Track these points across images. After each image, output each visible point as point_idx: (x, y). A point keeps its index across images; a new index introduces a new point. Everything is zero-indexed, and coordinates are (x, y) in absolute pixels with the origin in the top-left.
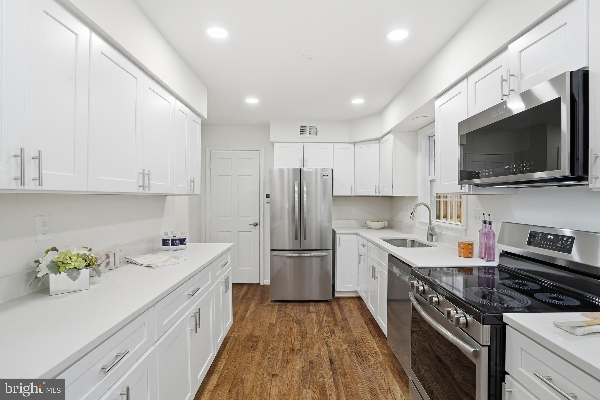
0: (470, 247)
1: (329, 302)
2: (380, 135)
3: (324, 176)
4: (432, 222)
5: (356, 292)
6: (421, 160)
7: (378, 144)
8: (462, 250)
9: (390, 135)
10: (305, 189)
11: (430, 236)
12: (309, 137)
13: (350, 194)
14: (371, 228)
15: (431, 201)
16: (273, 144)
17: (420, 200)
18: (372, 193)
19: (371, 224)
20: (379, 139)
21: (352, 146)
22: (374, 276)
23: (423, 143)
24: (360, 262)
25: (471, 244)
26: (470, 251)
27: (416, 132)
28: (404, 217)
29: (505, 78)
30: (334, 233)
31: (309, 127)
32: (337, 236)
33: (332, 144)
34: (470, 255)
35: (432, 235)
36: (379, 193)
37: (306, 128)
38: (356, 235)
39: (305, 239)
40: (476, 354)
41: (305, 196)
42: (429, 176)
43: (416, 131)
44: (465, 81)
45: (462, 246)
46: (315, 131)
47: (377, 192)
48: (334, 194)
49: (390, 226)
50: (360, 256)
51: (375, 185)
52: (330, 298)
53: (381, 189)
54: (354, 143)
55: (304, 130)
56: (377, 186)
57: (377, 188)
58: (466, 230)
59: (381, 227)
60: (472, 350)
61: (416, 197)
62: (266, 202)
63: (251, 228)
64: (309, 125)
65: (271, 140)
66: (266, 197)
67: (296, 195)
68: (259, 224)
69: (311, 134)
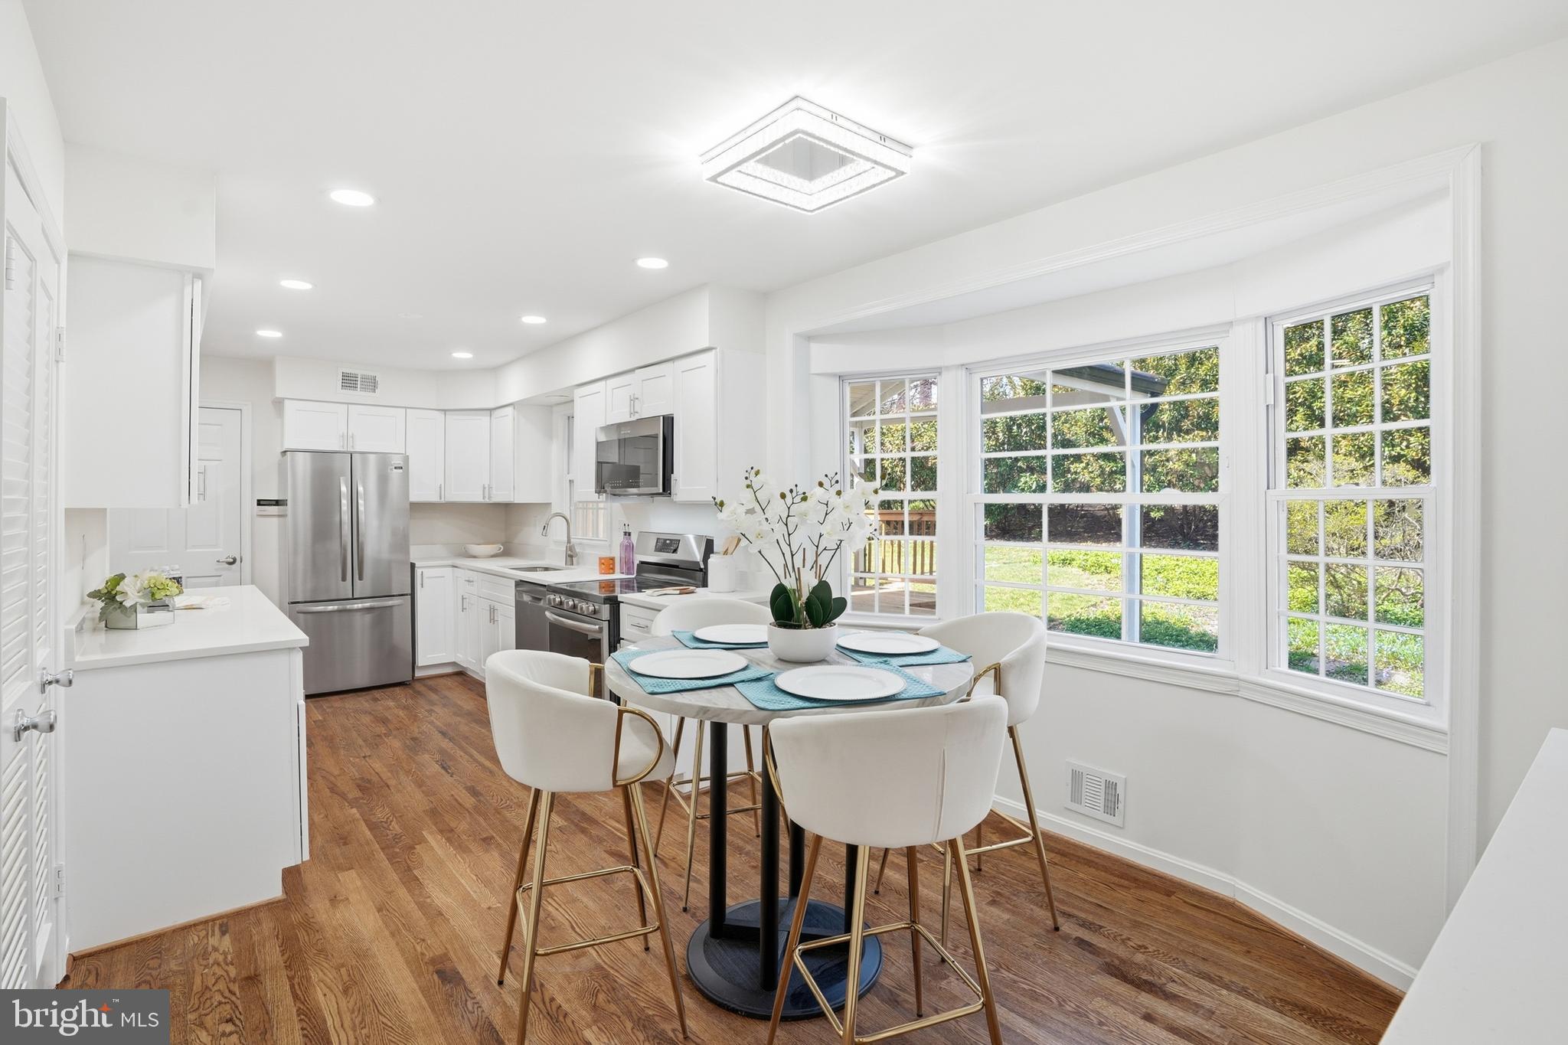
0: (611, 562)
1: (406, 684)
2: (492, 405)
3: (396, 468)
4: (572, 540)
5: (454, 664)
6: (556, 448)
7: (489, 418)
8: (603, 566)
9: (510, 409)
10: (360, 489)
11: (569, 559)
12: (358, 395)
13: (437, 500)
14: (475, 557)
15: (570, 510)
16: (279, 403)
17: (555, 509)
18: (477, 498)
19: (476, 549)
20: (491, 410)
21: (441, 414)
22: (492, 620)
23: (560, 424)
24: (463, 609)
25: (613, 559)
26: (611, 566)
27: (550, 408)
28: (531, 535)
29: (632, 398)
30: (412, 566)
31: (359, 377)
32: (418, 572)
33: (404, 410)
34: (611, 571)
35: (571, 556)
36: (490, 497)
37: (355, 376)
38: (451, 569)
39: (360, 578)
40: (601, 630)
41: (361, 502)
42: (568, 473)
43: (551, 406)
44: (603, 382)
45: (603, 561)
46: (372, 384)
47: (487, 495)
48: (411, 499)
49: (507, 552)
50: (463, 599)
51: (484, 485)
52: (408, 677)
53: (494, 492)
54: (445, 411)
55: (349, 381)
56: (486, 486)
57: (487, 489)
58: (610, 546)
59: (492, 553)
60: (597, 627)
61: (549, 504)
62: (258, 515)
63: (216, 570)
64: (359, 372)
65: (279, 394)
66: (259, 504)
67: (345, 502)
68: (238, 560)
69: (363, 389)
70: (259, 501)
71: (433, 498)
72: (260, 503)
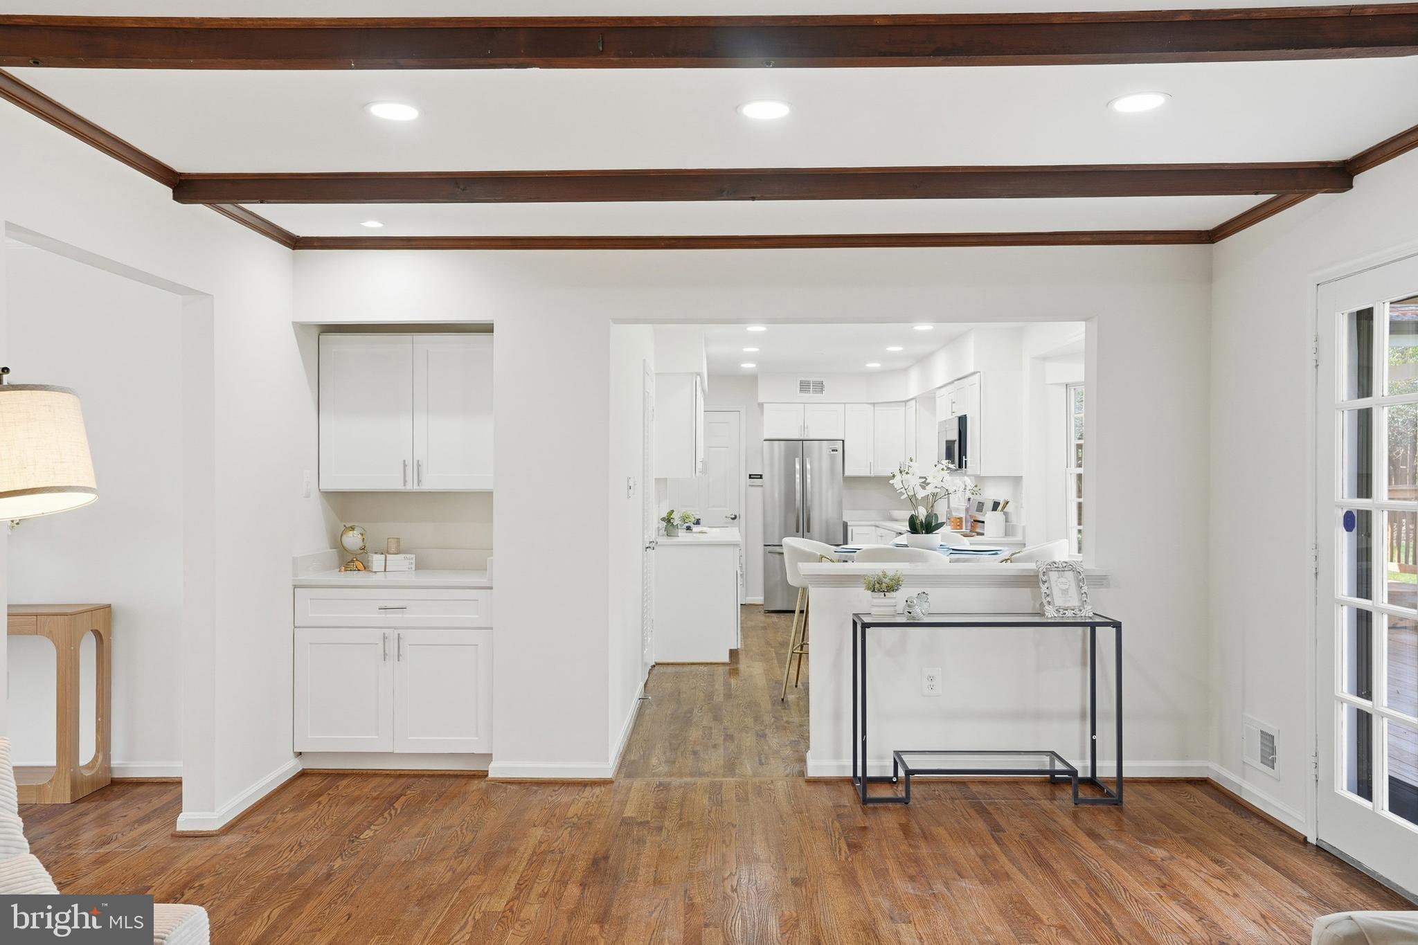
2: (906, 398)
3: (833, 451)
7: (904, 408)
9: (913, 402)
10: (808, 466)
12: (811, 396)
13: (868, 474)
16: (761, 405)
20: (906, 402)
21: (871, 407)
29: (952, 402)
30: (845, 526)
31: (812, 383)
32: (850, 528)
33: (843, 405)
37: (808, 383)
38: (874, 528)
39: (808, 531)
41: (809, 476)
46: (820, 387)
48: (847, 474)
54: (874, 404)
55: (804, 386)
62: (750, 486)
63: (726, 523)
64: (811, 379)
65: (760, 400)
66: (750, 478)
67: (798, 476)
68: (738, 516)
69: (815, 391)
70: (750, 475)
71: (864, 472)
72: (750, 476)
